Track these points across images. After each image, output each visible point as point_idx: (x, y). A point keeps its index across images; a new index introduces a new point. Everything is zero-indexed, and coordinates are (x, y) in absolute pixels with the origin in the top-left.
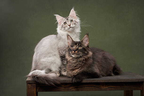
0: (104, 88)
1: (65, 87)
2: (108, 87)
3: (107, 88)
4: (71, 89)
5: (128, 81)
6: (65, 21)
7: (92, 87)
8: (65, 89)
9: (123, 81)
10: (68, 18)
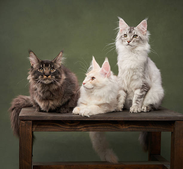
0: (123, 127)
1: (71, 126)
2: (129, 127)
3: (127, 127)
4: (79, 129)
5: (155, 120)
6: (127, 33)
7: (106, 126)
8: (72, 129)
9: (148, 120)
10: (132, 30)
